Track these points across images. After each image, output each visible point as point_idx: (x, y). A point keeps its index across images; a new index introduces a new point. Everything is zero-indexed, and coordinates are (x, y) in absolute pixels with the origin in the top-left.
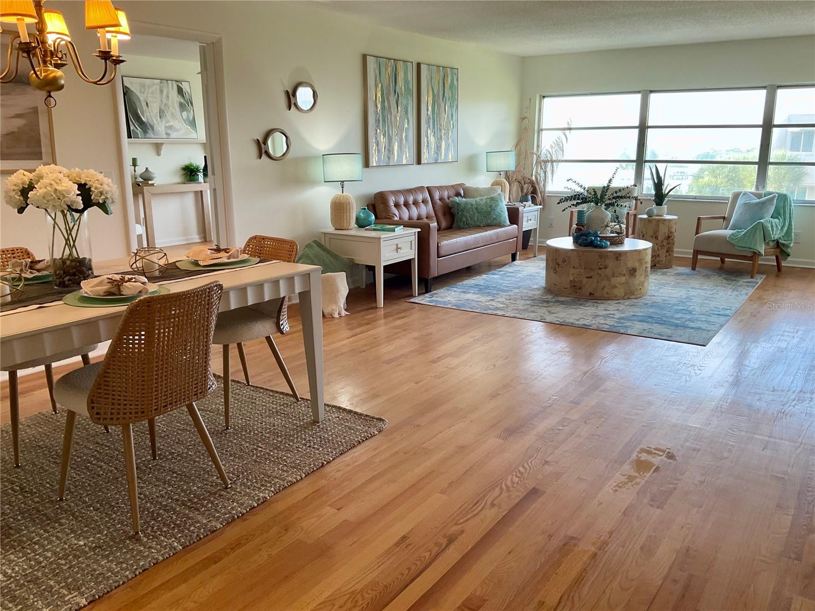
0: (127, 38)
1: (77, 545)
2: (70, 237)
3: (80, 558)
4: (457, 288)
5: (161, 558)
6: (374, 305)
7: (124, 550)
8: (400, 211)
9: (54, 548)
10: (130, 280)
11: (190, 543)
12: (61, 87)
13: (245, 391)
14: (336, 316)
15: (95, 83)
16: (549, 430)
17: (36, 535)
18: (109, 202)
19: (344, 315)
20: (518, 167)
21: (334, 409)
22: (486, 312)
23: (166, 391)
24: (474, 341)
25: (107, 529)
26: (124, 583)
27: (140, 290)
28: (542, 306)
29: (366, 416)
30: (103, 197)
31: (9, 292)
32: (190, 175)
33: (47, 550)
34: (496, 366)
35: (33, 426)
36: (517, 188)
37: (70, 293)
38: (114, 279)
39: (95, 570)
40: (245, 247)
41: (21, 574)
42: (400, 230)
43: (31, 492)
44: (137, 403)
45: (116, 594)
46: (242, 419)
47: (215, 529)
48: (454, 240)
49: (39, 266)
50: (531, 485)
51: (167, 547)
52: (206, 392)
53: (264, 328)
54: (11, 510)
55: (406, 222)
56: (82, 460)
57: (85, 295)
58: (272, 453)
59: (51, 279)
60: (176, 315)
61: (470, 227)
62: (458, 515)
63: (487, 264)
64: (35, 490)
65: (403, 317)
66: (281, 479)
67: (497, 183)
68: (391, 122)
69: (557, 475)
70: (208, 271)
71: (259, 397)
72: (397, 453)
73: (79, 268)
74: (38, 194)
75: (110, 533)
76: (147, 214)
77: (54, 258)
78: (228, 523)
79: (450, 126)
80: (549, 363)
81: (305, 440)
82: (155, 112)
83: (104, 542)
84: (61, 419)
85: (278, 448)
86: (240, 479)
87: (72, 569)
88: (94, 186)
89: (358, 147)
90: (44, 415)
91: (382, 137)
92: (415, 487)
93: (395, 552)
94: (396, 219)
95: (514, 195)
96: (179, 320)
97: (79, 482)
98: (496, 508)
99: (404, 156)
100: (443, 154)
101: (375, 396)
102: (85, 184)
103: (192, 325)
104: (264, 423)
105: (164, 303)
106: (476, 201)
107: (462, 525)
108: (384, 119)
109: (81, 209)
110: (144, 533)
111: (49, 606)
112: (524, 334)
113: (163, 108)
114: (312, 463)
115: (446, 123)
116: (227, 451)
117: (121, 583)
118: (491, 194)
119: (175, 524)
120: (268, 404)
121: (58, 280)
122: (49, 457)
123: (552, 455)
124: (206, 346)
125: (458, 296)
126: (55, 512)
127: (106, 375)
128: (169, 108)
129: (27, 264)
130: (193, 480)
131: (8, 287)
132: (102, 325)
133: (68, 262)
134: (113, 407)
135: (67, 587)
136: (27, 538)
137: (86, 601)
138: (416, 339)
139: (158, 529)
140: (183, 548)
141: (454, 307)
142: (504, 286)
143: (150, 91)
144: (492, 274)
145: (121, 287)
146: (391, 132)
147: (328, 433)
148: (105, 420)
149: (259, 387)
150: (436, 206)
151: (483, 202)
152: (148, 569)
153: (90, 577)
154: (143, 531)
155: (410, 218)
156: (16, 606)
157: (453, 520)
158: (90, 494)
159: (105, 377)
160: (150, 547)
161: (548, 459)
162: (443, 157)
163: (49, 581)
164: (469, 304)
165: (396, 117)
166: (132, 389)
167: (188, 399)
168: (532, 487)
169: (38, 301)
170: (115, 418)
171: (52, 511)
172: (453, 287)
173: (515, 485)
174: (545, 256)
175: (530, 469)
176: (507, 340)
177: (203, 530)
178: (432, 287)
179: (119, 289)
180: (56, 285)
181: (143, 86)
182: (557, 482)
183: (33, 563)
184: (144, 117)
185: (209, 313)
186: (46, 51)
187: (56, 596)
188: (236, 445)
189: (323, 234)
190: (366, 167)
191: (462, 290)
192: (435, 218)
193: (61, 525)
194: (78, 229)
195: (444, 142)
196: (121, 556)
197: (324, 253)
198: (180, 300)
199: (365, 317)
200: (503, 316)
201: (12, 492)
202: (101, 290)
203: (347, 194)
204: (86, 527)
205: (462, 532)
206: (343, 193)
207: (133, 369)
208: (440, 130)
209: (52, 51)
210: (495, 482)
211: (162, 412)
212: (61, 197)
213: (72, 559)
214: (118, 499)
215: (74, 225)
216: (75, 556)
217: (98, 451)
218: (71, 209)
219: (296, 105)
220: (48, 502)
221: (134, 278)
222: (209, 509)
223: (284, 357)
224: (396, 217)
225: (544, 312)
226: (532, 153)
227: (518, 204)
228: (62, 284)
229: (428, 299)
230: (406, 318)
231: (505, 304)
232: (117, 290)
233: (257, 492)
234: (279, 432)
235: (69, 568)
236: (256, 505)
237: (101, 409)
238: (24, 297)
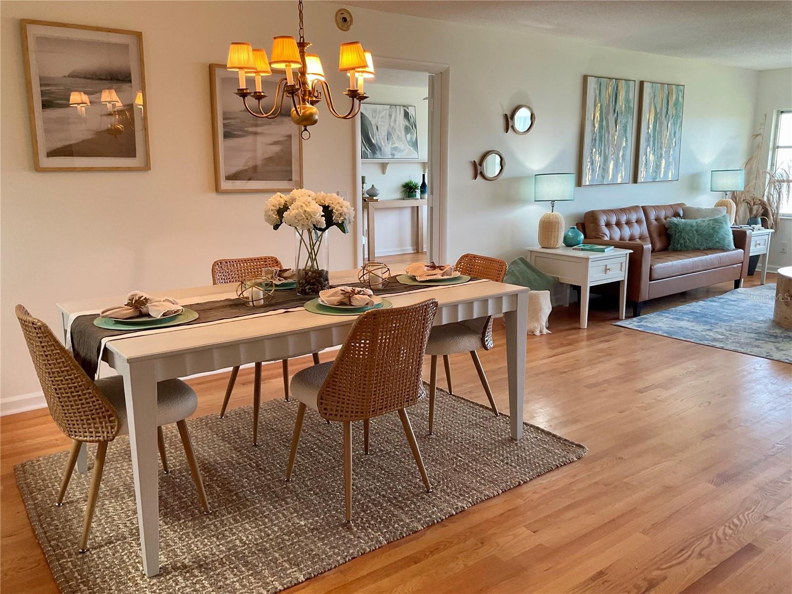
0: (372, 76)
1: (299, 525)
2: (313, 251)
3: (301, 536)
4: (669, 313)
5: (368, 550)
6: (576, 325)
7: (337, 536)
8: (611, 232)
9: (281, 524)
10: (359, 293)
11: (393, 539)
12: (315, 122)
13: (448, 399)
14: (538, 333)
15: (345, 118)
16: (771, 482)
17: (267, 509)
18: (346, 222)
19: (545, 333)
20: (748, 187)
21: (532, 428)
22: (701, 343)
23: (383, 396)
24: (686, 373)
25: (324, 514)
26: (335, 567)
27: (367, 302)
28: (769, 341)
29: (565, 440)
30: (342, 218)
31: (262, 297)
32: (409, 192)
33: (275, 525)
34: (712, 404)
35: (269, 410)
36: (745, 210)
37: (310, 300)
38: (346, 291)
39: (312, 551)
40: (457, 265)
41: (253, 543)
42: (610, 250)
43: (266, 471)
44: (358, 403)
45: (328, 576)
46: (444, 426)
47: (417, 530)
48: (669, 263)
49: (286, 274)
50: (747, 540)
51: (374, 540)
52: (416, 400)
53: (469, 343)
54: (248, 484)
55: (617, 242)
56: (306, 446)
57: (321, 303)
58: (471, 465)
59: (295, 286)
60: (397, 328)
61: (688, 250)
62: (661, 559)
63: (705, 290)
64: (267, 469)
65: (608, 341)
66: (479, 492)
67: (721, 203)
68: (608, 142)
69: (779, 534)
70: (425, 287)
71: (460, 407)
72: (596, 483)
73: (317, 279)
74: (291, 214)
75: (327, 518)
76: (370, 227)
77: (299, 268)
78: (428, 526)
79: (672, 144)
80: (775, 406)
81: (503, 456)
82: (383, 135)
83: (321, 525)
84: (291, 407)
85: (476, 460)
86: (440, 485)
87: (294, 545)
88: (336, 208)
89: (572, 167)
90: (278, 401)
91: (597, 156)
92: (613, 524)
93: (589, 586)
94: (606, 238)
95: (741, 217)
96: (398, 332)
97: (303, 466)
98: (703, 560)
99: (620, 175)
100: (662, 172)
101: (575, 421)
102: (329, 206)
103: (409, 338)
104: (464, 434)
105: (387, 317)
106: (696, 223)
107: (665, 571)
108: (601, 139)
109: (323, 228)
110: (355, 522)
111: (274, 576)
112: (745, 371)
113: (390, 130)
114: (509, 481)
115: (668, 140)
116: (429, 456)
117: (333, 566)
118: (715, 216)
119: (381, 519)
120: (468, 415)
121: (301, 288)
122: (280, 440)
123: (773, 510)
124: (419, 358)
125: (670, 323)
126: (282, 490)
127: (334, 375)
128: (395, 130)
129: (276, 272)
130: (399, 479)
131: (262, 292)
132: (335, 332)
133: (310, 273)
134: (338, 404)
135: (289, 561)
136: (259, 511)
137: (304, 578)
138: (621, 364)
139: (366, 521)
140: (388, 543)
141: (665, 335)
142: (724, 315)
143: (381, 115)
144: (711, 301)
145: (352, 299)
146: (607, 151)
147: (525, 453)
148: (330, 416)
149: (460, 398)
150: (651, 226)
151: (705, 224)
152: (356, 557)
153: (308, 556)
154: (354, 520)
155: (622, 239)
156: (248, 570)
157: (655, 564)
158: (311, 479)
159: (334, 377)
160: (359, 537)
161: (768, 515)
162: (662, 176)
163: (275, 553)
164: (682, 332)
165: (613, 137)
166: (355, 390)
167: (400, 405)
168: (748, 542)
169: (284, 306)
170: (339, 416)
171: (281, 490)
172: (664, 313)
173: (727, 538)
174: (776, 285)
175: (747, 522)
176: (725, 375)
177: (405, 529)
178: (641, 311)
179: (350, 300)
180: (299, 292)
181: (375, 111)
182: (778, 542)
183: (263, 534)
184: (374, 139)
185: (424, 328)
186: (305, 91)
187: (280, 568)
188: (438, 451)
189: (530, 253)
190: (579, 186)
191: (674, 317)
192: (649, 239)
193: (287, 503)
194: (320, 245)
195: (664, 160)
196: (334, 541)
197: (529, 271)
198: (401, 314)
199: (568, 337)
200: (722, 348)
201: (251, 468)
202: (335, 299)
203: (556, 213)
204: (306, 508)
205: (665, 578)
206: (552, 212)
207: (357, 373)
208: (661, 148)
209: (310, 90)
210: (704, 530)
211: (378, 414)
212: (309, 218)
213: (294, 536)
214: (334, 487)
215: (316, 242)
216: (297, 534)
217: (320, 440)
218: (316, 228)
219: (513, 127)
220: (277, 481)
221: (363, 291)
222: (412, 509)
223: (485, 370)
224: (606, 237)
225: (770, 348)
226: (765, 172)
227: (745, 227)
228: (304, 292)
229: (636, 324)
230: (610, 342)
231: (724, 335)
232: (348, 301)
233: (456, 501)
234: (478, 444)
235: (292, 544)
236: (454, 513)
237: (328, 405)
238: (274, 301)
